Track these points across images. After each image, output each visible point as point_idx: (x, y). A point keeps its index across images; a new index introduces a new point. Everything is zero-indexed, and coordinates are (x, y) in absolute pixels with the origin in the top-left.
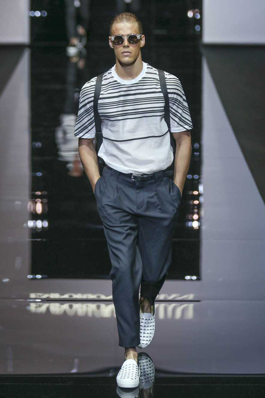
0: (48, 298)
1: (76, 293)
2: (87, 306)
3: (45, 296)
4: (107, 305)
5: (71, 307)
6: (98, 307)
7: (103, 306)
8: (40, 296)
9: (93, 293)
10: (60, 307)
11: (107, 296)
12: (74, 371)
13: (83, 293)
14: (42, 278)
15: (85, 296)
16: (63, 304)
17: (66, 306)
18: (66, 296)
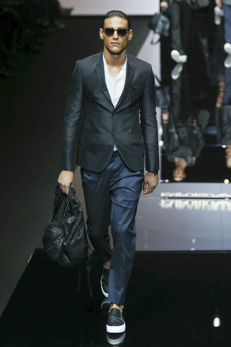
0: (173, 196)
1: (194, 192)
2: (202, 202)
3: (171, 195)
4: (216, 202)
5: (190, 203)
6: (210, 203)
7: (213, 202)
8: (168, 195)
9: (206, 193)
10: (182, 203)
11: (215, 195)
12: (193, 249)
13: (199, 192)
14: (169, 182)
15: (200, 195)
16: (185, 201)
17: (186, 202)
18: (187, 195)
